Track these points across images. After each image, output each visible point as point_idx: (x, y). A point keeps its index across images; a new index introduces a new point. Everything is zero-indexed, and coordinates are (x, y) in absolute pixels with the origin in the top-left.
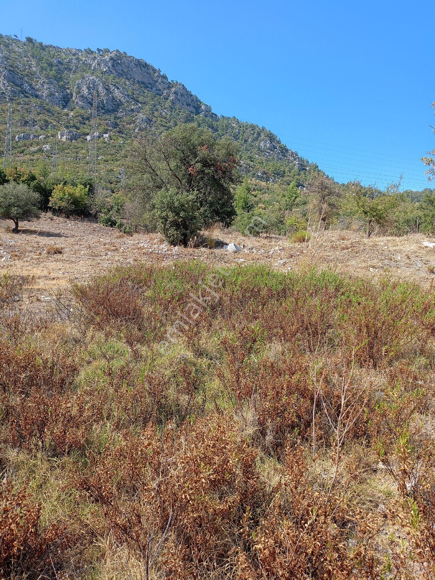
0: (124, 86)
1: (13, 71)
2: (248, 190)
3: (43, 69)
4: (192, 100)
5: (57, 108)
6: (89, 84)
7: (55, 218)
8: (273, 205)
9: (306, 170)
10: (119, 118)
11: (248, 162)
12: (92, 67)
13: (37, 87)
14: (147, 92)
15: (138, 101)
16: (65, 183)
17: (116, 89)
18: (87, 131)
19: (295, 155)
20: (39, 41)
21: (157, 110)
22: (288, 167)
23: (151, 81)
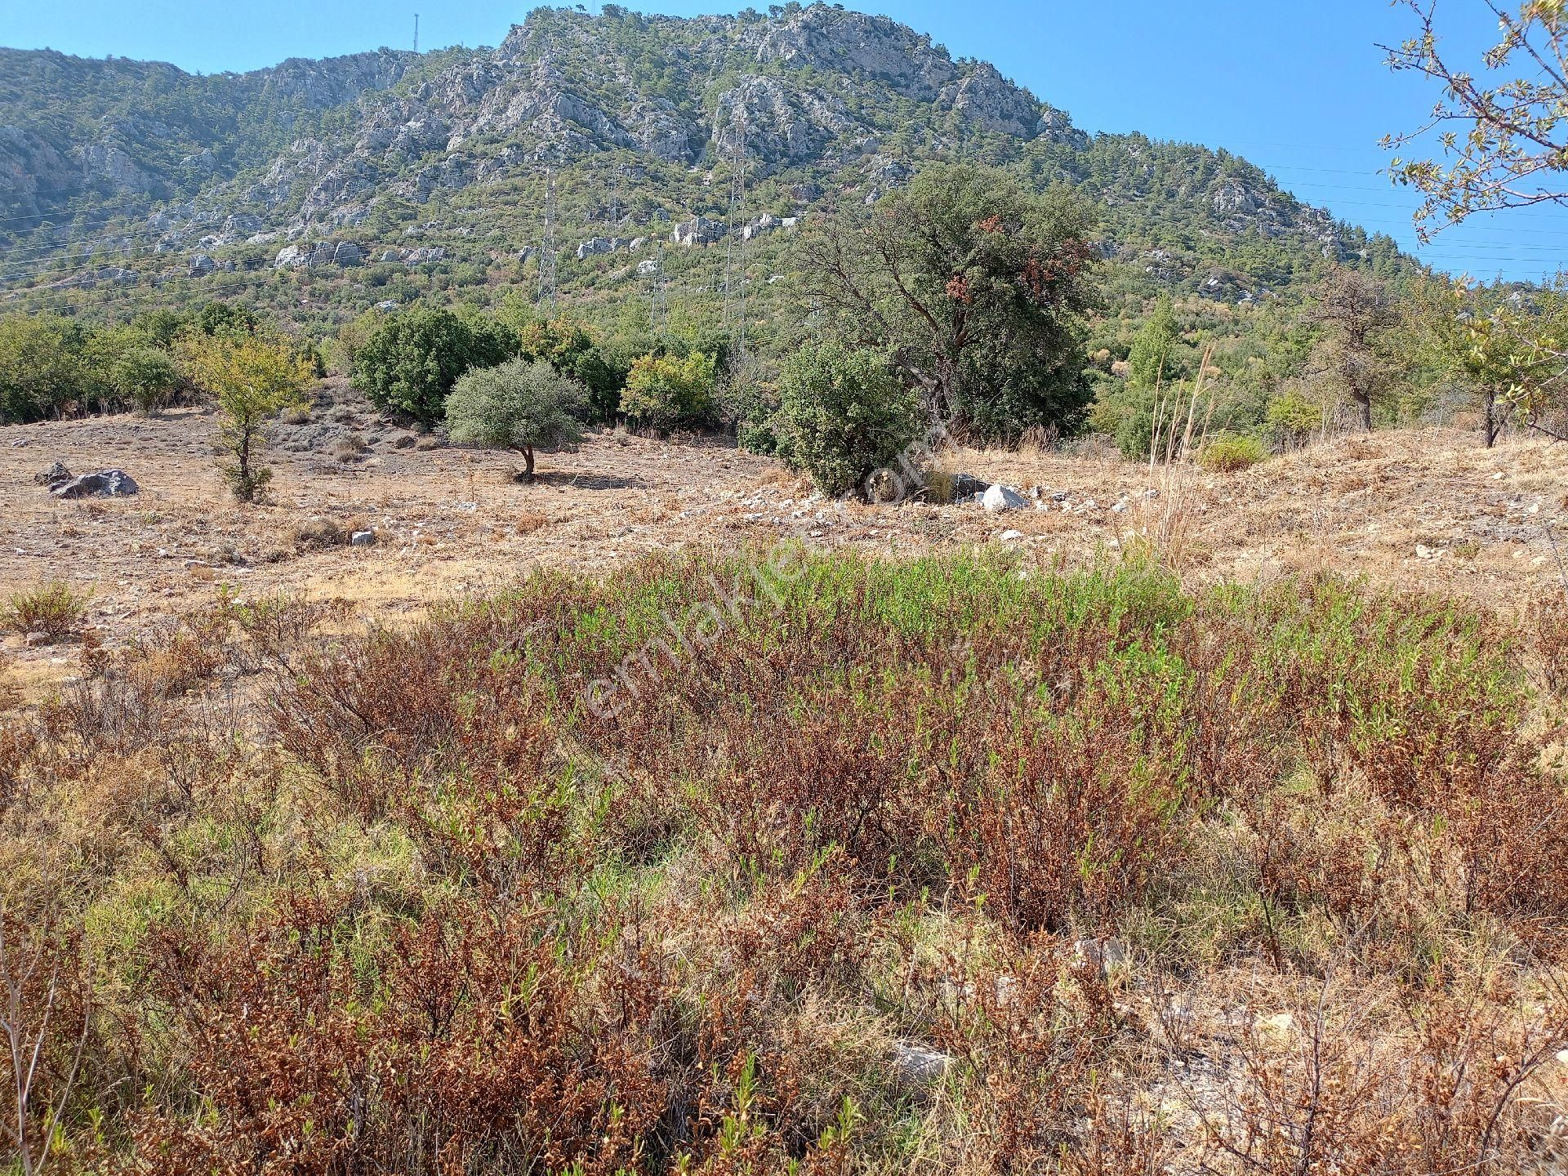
0: (836, 91)
1: (573, 92)
2: (1174, 329)
3: (641, 76)
4: (1017, 103)
5: (674, 168)
6: (751, 97)
7: (633, 439)
8: (1248, 365)
9: (1358, 257)
10: (826, 173)
11: (1179, 250)
12: (759, 55)
13: (629, 121)
14: (895, 98)
15: (872, 124)
16: (662, 351)
17: (816, 102)
18: (743, 214)
19: (1321, 218)
20: (632, 9)
21: (922, 141)
22: (1301, 254)
23: (906, 69)
